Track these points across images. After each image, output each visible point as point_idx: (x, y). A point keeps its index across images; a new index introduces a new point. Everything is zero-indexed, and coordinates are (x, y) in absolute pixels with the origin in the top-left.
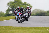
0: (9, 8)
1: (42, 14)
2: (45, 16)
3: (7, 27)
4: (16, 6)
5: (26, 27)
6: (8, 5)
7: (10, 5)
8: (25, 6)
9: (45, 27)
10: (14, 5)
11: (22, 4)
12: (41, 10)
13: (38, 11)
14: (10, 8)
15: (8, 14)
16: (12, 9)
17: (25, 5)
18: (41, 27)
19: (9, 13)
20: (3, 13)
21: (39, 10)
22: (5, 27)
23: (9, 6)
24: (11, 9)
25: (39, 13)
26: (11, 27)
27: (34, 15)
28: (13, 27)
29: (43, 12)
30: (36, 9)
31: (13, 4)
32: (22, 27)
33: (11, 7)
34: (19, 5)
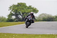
0: (11, 12)
1: (50, 19)
2: (53, 21)
3: (9, 34)
4: (20, 10)
5: (31, 35)
6: (11, 9)
7: (13, 9)
8: (29, 10)
9: (53, 34)
10: (17, 9)
11: (27, 8)
12: (48, 15)
13: (45, 16)
14: (12, 12)
15: (10, 19)
16: (15, 13)
17: (30, 9)
18: (49, 35)
19: (12, 18)
20: (5, 18)
21: (47, 14)
22: (7, 34)
23: (11, 10)
24: (14, 13)
25: (46, 18)
26: (13, 34)
27: (41, 21)
28: (16, 34)
29: (51, 17)
30: (43, 14)
31: (16, 8)
32: (26, 34)
33: (13, 11)
34: (23, 9)
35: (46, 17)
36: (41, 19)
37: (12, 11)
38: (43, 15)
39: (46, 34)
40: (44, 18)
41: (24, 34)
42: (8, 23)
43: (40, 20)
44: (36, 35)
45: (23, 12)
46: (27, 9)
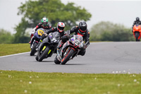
0: (23, 20)
2: (128, 41)
3: (18, 73)
4: (45, 13)
5: (72, 74)
6: (23, 11)
7: (28, 11)
8: (69, 14)
9: (129, 73)
10: (38, 11)
11: (62, 9)
12: (116, 25)
13: (108, 27)
14: (27, 19)
15: (21, 36)
16: (34, 21)
17: (70, 12)
18: (117, 74)
19: (25, 35)
21: (112, 24)
22: (14, 73)
23: (24, 13)
24: (30, 22)
25: (110, 33)
26: (29, 74)
27: (98, 40)
28: (37, 74)
29: (122, 31)
30: (102, 23)
31: (36, 9)
32: (61, 74)
33: (30, 16)
34: (52, 11)
35: (110, 31)
36: (99, 36)
37: (26, 15)
38: (104, 27)
39: (109, 72)
40: (105, 33)
41: (55, 73)
42: (17, 45)
43: (95, 37)
44: (85, 74)
45: (54, 19)
46: (63, 11)
